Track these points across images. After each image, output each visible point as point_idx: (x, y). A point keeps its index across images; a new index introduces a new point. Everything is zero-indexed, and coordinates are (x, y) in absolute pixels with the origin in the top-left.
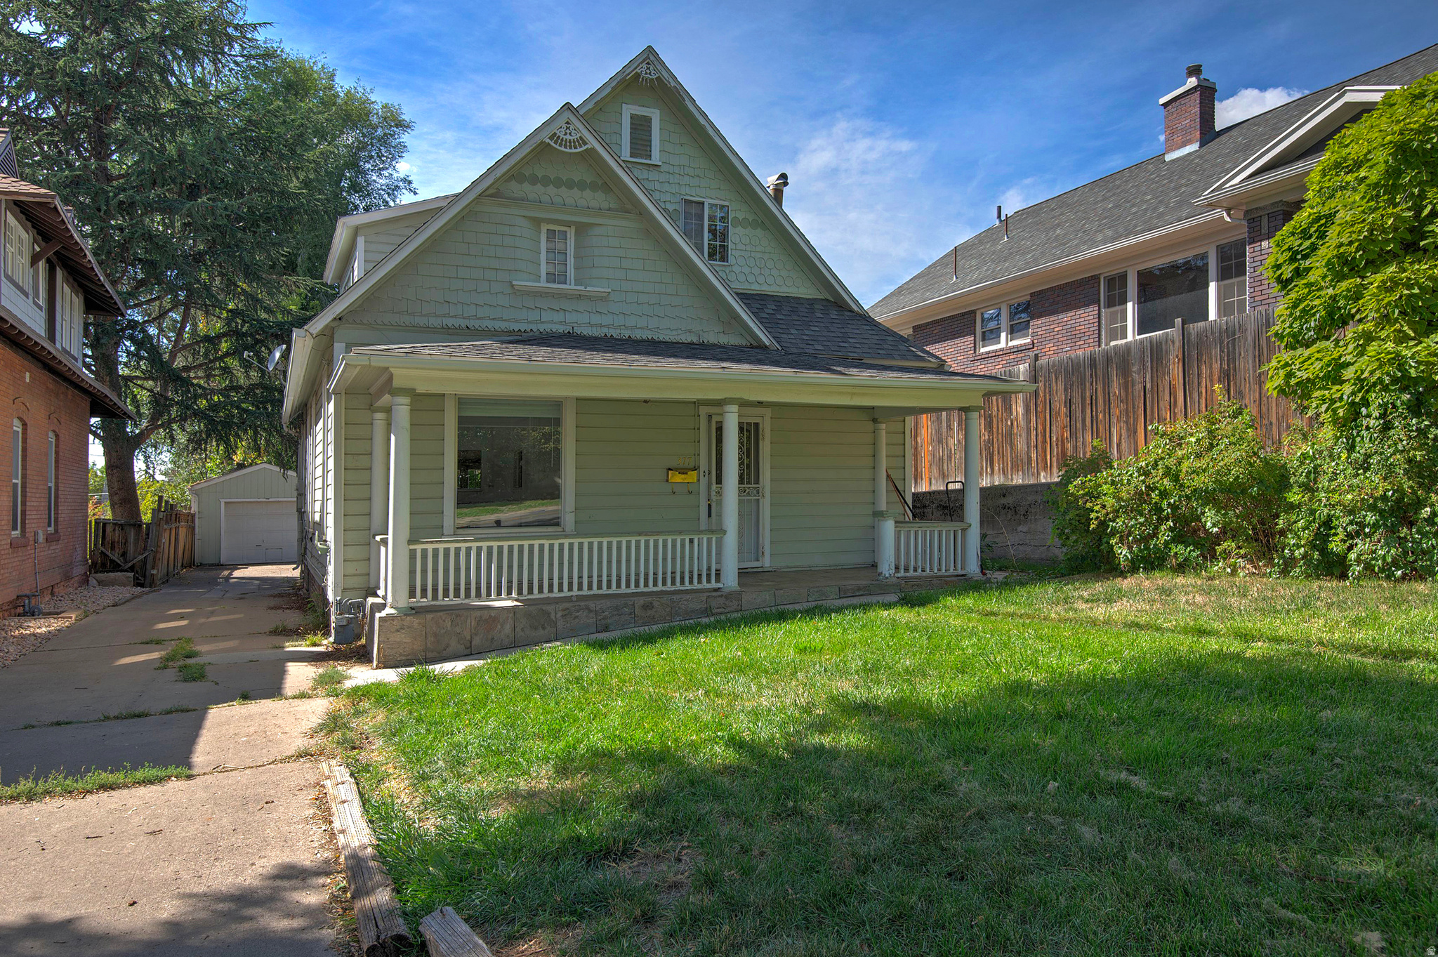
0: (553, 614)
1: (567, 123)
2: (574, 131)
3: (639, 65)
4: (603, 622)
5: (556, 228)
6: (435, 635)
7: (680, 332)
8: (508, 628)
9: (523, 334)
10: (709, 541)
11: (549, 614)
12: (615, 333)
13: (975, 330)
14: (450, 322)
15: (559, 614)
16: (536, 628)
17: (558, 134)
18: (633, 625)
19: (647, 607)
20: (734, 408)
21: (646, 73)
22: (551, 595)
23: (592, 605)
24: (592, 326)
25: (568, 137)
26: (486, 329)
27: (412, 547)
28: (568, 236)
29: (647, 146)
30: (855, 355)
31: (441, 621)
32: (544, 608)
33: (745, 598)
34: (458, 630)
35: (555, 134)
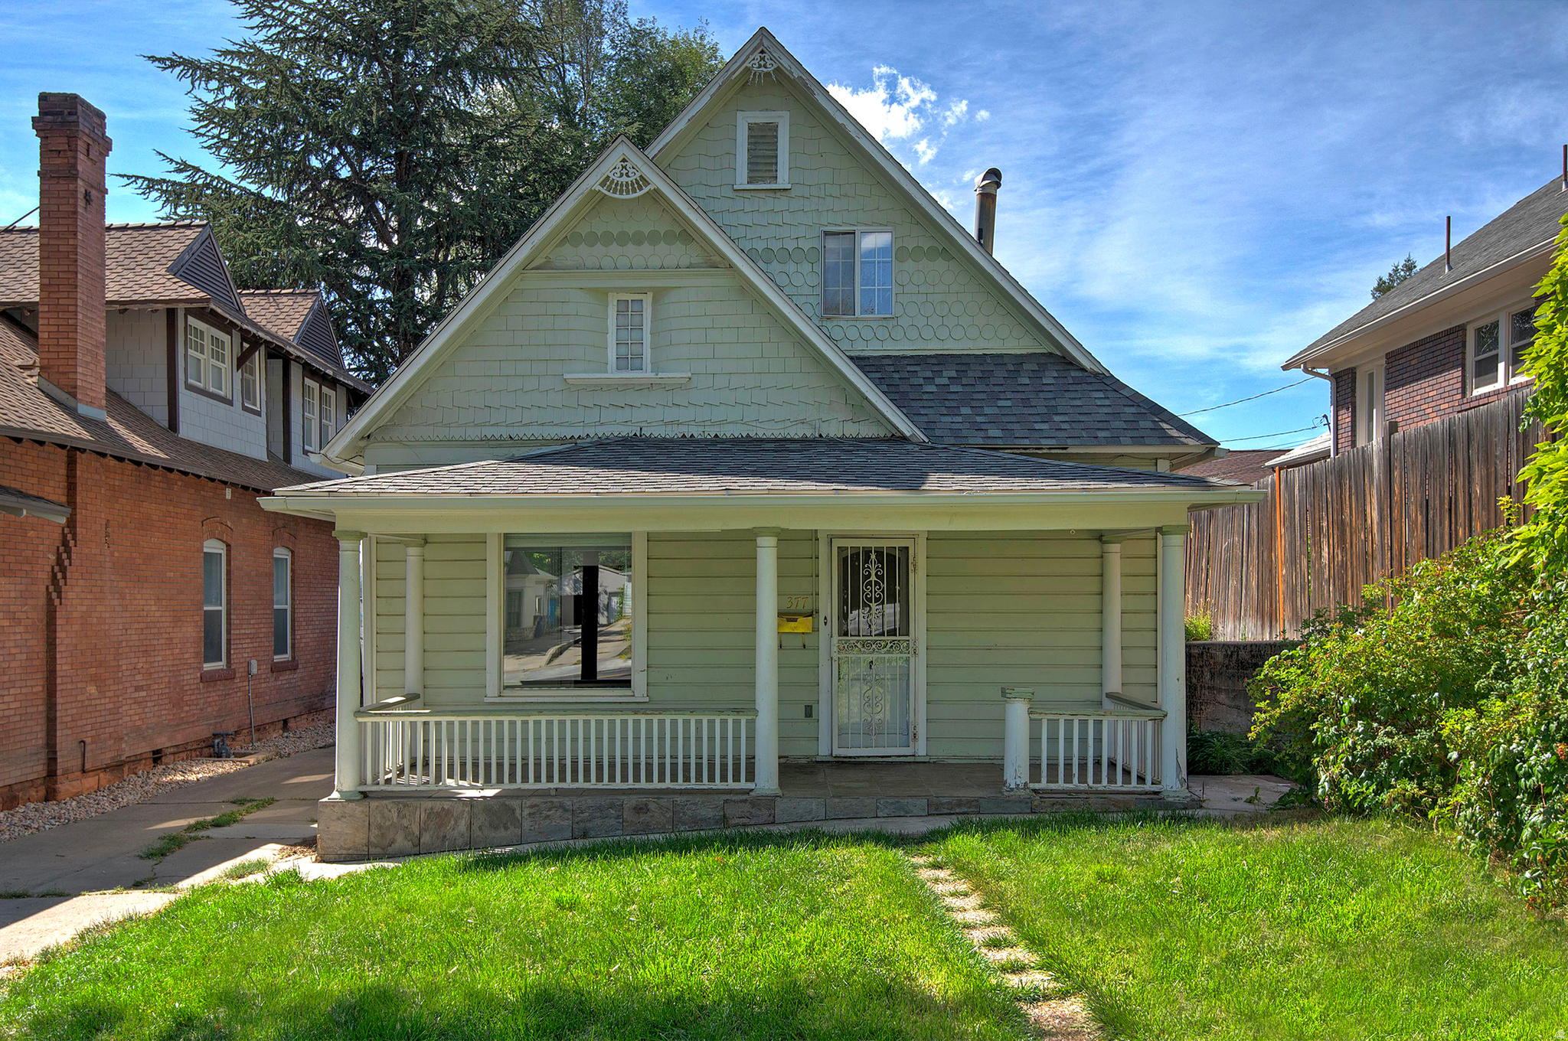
0: (518, 811)
1: (624, 160)
2: (632, 170)
3: (748, 57)
4: (582, 825)
5: (630, 297)
6: (380, 827)
7: (788, 424)
8: (463, 826)
9: (579, 441)
10: (737, 723)
11: (514, 811)
12: (697, 432)
13: (1464, 358)
14: (489, 432)
15: (526, 812)
16: (496, 828)
17: (612, 177)
18: (620, 832)
19: (639, 810)
20: (771, 541)
21: (760, 66)
22: (525, 786)
23: (567, 802)
24: (666, 424)
25: (624, 179)
26: (533, 438)
27: (360, 720)
28: (644, 306)
29: (772, 163)
30: (1053, 442)
31: (386, 810)
32: (507, 803)
33: (780, 806)
34: (405, 822)
35: (608, 177)
